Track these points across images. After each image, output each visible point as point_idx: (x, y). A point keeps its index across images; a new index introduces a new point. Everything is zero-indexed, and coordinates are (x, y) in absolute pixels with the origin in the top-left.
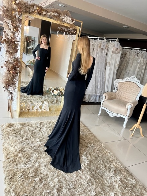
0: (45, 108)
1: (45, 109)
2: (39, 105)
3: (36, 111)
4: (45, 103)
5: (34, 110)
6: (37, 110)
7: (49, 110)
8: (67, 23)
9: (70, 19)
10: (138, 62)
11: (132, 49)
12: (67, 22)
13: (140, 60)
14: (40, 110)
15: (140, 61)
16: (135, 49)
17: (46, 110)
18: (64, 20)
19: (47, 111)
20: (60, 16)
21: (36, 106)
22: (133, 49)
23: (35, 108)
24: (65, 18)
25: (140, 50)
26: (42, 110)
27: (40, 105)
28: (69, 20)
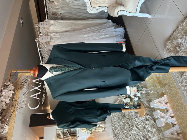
0: (164, 103)
1: (166, 103)
3: (174, 119)
6: (172, 117)
7: (165, 96)
14: (171, 112)
21: (166, 119)
26: (169, 108)
28: (7, 93)
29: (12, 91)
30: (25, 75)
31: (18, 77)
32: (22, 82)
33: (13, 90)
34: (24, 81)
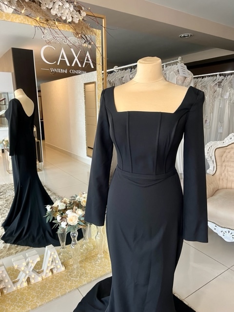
0: (52, 267)
1: (51, 270)
2: (30, 265)
3: (25, 284)
4: (49, 253)
5: (18, 285)
6: (28, 280)
7: (63, 269)
8: (65, 21)
9: (72, 9)
10: (225, 98)
11: (203, 77)
12: (64, 18)
13: (228, 94)
14: (37, 279)
15: (230, 96)
16: (209, 76)
17: (55, 272)
18: (53, 12)
19: (59, 271)
20: (40, 3)
21: (24, 271)
22: (205, 76)
23: (22, 278)
24: (57, 7)
25: (220, 75)
26: (44, 275)
27: (33, 265)
28: (67, 11)
29: (71, 18)
30: (98, 41)
31: (94, 29)
32: (86, 36)
33: (72, 20)
34: (88, 39)
